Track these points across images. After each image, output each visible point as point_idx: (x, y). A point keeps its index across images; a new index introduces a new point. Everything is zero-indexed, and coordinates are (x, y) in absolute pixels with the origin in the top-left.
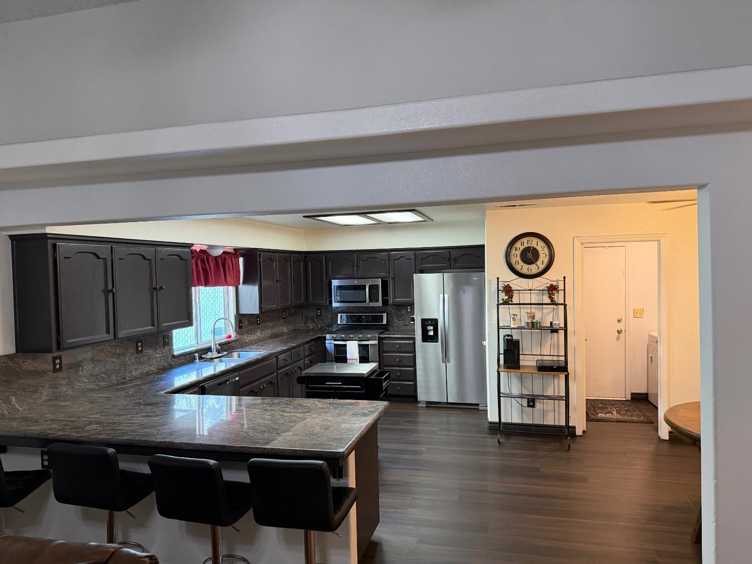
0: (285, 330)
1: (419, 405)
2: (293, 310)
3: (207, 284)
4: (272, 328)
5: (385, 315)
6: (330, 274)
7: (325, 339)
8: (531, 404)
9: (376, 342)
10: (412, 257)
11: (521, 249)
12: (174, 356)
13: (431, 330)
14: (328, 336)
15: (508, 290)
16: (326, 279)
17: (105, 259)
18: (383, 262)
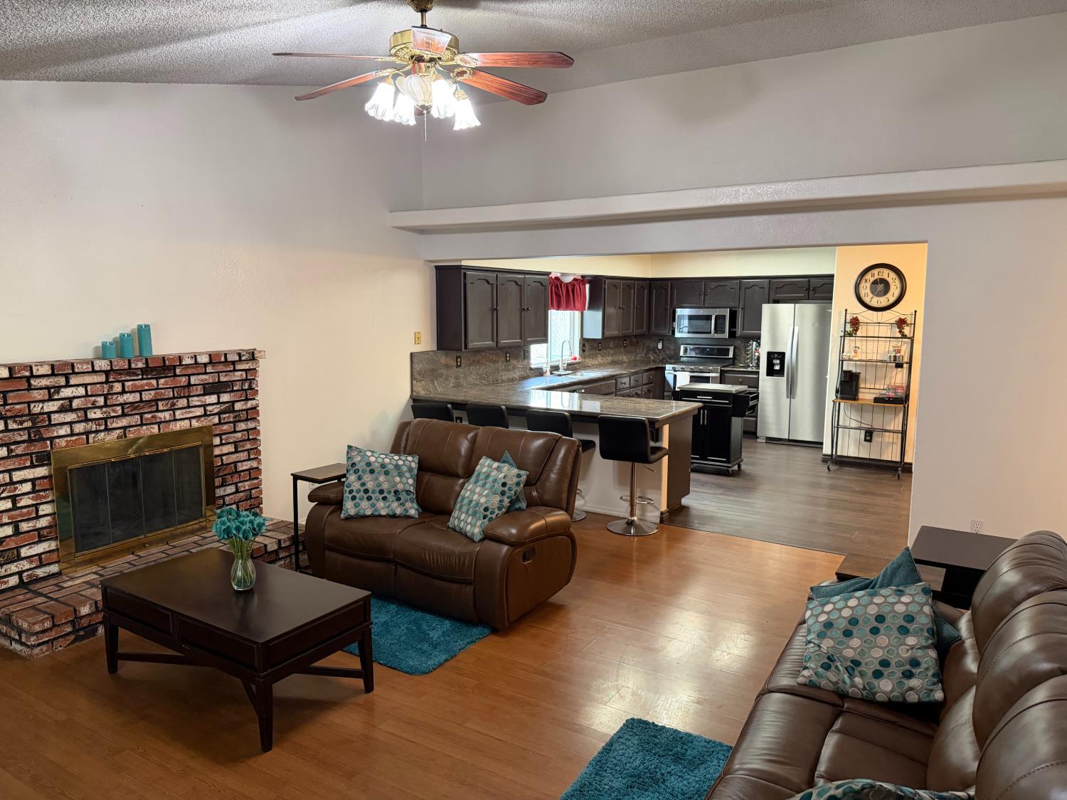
0: (625, 358)
1: (758, 440)
2: (634, 340)
3: (558, 308)
4: (613, 355)
5: (732, 349)
6: (675, 303)
7: (664, 369)
8: (868, 438)
9: (718, 375)
10: (766, 287)
11: (872, 281)
12: (531, 369)
13: (777, 364)
14: (668, 367)
15: (855, 323)
16: (671, 307)
17: (492, 284)
18: (733, 290)
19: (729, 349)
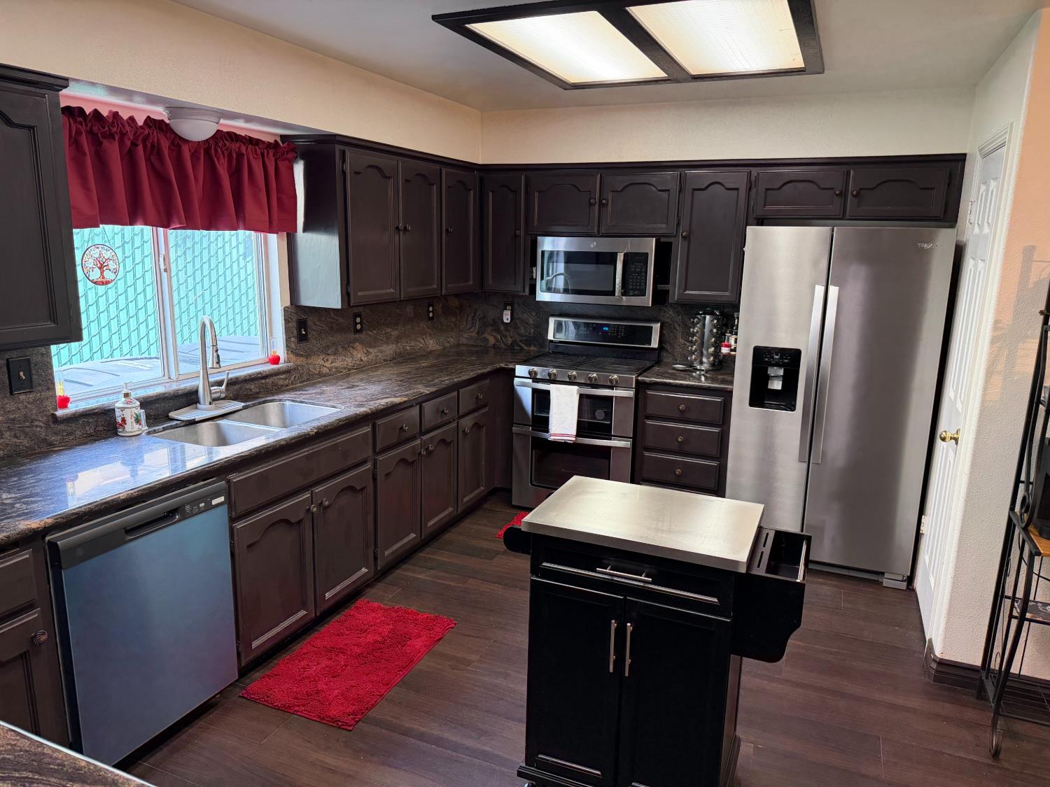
0: (432, 344)
4: (398, 340)
6: (536, 223)
9: (630, 393)
10: (740, 185)
12: (55, 419)
13: (777, 377)
14: (521, 370)
16: (527, 233)
18: (665, 195)
19: (652, 327)
